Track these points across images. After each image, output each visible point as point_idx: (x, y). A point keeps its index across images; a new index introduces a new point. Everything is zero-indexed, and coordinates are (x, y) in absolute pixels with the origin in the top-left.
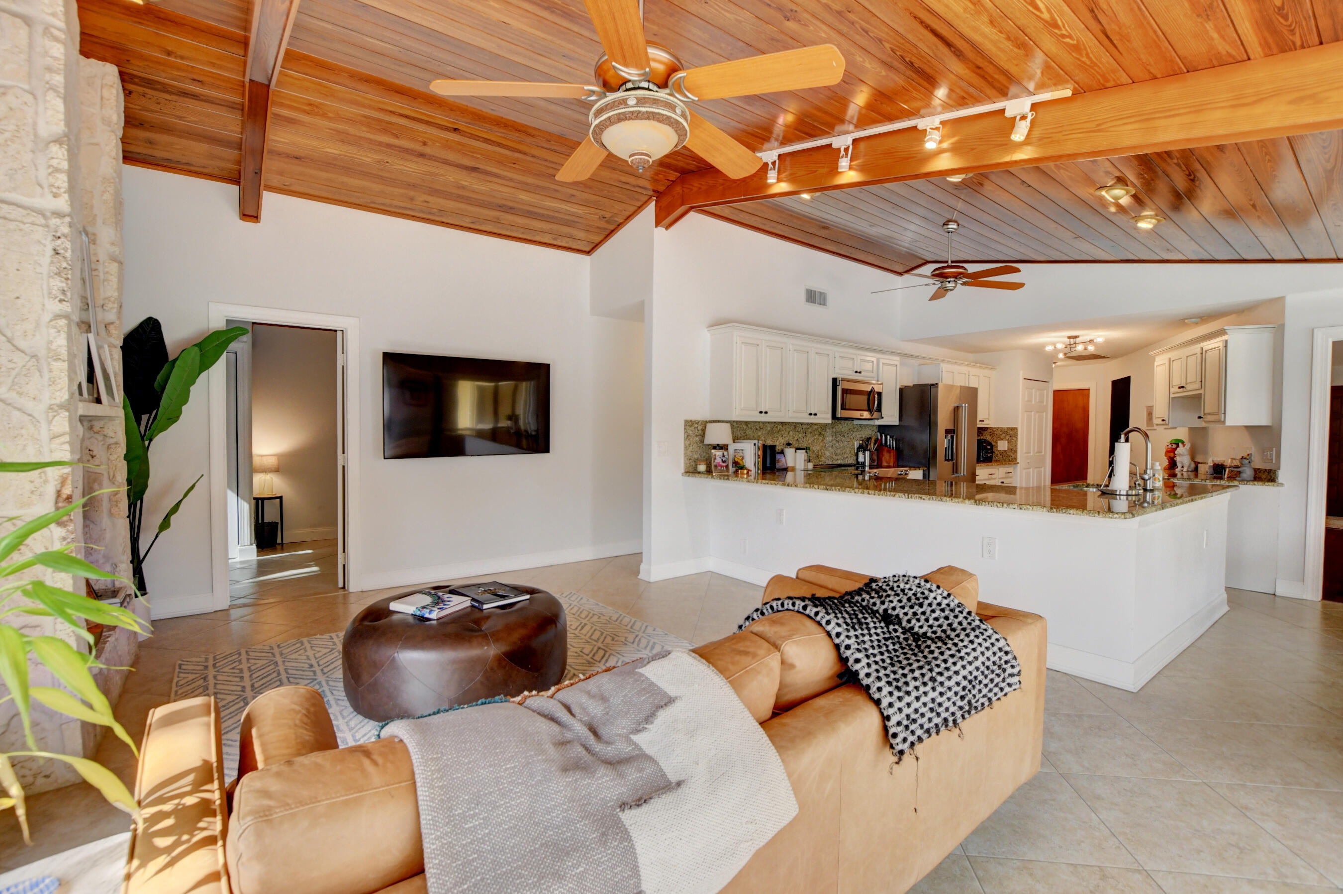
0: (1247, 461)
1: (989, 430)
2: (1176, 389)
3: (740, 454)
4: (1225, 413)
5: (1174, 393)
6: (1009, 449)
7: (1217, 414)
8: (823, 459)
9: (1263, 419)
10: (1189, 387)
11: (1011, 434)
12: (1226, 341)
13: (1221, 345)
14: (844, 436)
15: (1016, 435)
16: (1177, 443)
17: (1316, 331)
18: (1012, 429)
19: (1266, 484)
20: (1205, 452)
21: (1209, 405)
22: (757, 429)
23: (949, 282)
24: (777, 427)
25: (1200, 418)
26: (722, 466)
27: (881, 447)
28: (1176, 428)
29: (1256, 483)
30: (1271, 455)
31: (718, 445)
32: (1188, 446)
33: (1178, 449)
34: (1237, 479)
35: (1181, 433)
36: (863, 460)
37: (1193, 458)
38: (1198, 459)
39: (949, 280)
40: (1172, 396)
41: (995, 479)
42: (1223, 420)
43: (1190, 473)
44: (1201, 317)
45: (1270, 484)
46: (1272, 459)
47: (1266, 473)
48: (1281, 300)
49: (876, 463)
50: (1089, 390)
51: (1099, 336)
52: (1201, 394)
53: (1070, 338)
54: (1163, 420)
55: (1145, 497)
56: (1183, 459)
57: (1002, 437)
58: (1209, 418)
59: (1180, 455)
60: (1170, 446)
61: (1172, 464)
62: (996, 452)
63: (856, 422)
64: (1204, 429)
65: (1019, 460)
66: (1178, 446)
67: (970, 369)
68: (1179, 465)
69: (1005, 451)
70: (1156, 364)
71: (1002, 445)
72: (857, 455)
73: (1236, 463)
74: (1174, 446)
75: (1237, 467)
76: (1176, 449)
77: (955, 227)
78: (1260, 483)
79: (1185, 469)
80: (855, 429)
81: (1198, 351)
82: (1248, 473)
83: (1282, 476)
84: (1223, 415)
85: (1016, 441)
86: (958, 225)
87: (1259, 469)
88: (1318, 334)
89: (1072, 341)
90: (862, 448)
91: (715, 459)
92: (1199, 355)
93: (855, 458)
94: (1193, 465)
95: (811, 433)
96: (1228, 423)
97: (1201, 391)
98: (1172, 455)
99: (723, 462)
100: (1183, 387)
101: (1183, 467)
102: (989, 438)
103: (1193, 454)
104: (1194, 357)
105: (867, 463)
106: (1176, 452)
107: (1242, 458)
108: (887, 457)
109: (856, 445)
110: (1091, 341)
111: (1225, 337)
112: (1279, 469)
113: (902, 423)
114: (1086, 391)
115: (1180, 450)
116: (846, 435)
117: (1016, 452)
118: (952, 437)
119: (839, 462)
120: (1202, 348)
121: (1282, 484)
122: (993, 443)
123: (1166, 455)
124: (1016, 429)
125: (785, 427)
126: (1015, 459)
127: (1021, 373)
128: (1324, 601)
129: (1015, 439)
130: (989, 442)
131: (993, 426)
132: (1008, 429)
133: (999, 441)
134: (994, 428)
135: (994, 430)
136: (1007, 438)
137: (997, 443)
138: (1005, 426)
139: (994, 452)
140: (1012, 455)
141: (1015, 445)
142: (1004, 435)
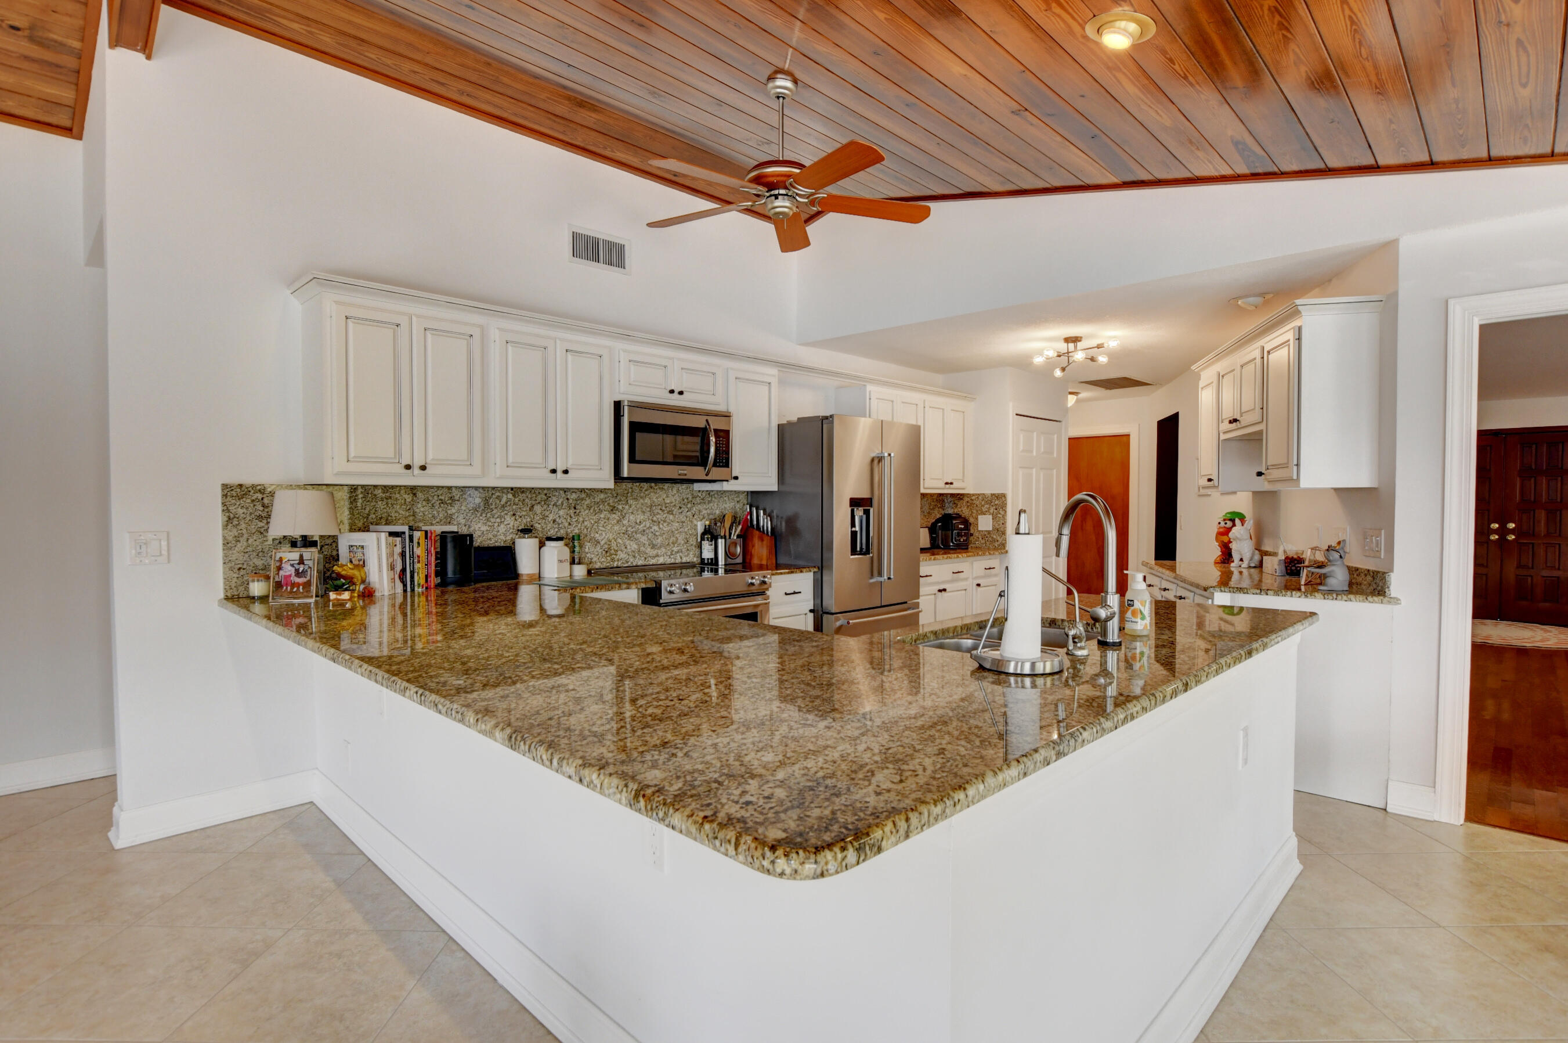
0: (1336, 555)
1: (966, 499)
2: (1226, 426)
3: (359, 555)
4: (1298, 465)
5: (1224, 433)
6: (993, 530)
7: (1285, 466)
8: (622, 555)
9: (1362, 478)
10: (1245, 420)
11: (997, 502)
12: (1300, 328)
13: (1290, 336)
14: (670, 512)
15: (1003, 506)
16: (1234, 518)
17: (1451, 302)
18: (998, 497)
19: (1370, 598)
20: (1276, 535)
21: (1274, 451)
22: (442, 502)
23: (776, 197)
24: (498, 497)
25: (1260, 474)
26: (293, 585)
27: (748, 531)
28: (1235, 493)
29: (1352, 596)
30: (1378, 544)
31: (304, 538)
32: (1250, 523)
33: (1234, 530)
34: (1321, 588)
35: (1242, 503)
36: (711, 555)
37: (1258, 548)
38: (1267, 547)
39: (776, 192)
40: (1223, 437)
41: (966, 579)
42: (1295, 477)
43: (1252, 570)
44: (1262, 295)
45: (1375, 598)
46: (1379, 551)
47: (1369, 578)
48: (1390, 247)
49: (739, 560)
50: (1129, 435)
51: (1111, 338)
52: (1262, 431)
53: (1067, 340)
54: (1210, 480)
55: (1103, 663)
56: (1242, 547)
57: (984, 509)
58: (1275, 474)
59: (1236, 539)
60: (1223, 524)
61: (1226, 556)
62: (976, 534)
63: (697, 486)
64: (1273, 494)
66: (1234, 525)
67: (925, 396)
68: (1236, 556)
69: (989, 532)
70: (1201, 384)
71: (984, 523)
72: (700, 547)
73: (1320, 557)
74: (1229, 524)
75: (1321, 566)
76: (1229, 529)
77: (789, 84)
78: (1361, 597)
79: (1245, 565)
80: (698, 500)
81: (1257, 354)
82: (1338, 577)
83: (1396, 584)
84: (1295, 468)
85: (1004, 516)
86: (795, 81)
87: (1357, 569)
88: (1456, 310)
89: (1071, 346)
90: (710, 534)
91: (279, 568)
92: (1258, 361)
93: (698, 552)
94: (1257, 557)
95: (589, 507)
96: (1304, 483)
97: (1262, 427)
98: (1225, 539)
99: (298, 574)
100: (1235, 420)
101: (1241, 560)
102: (965, 512)
103: (1259, 537)
104: (1252, 366)
105: (721, 561)
106: (1231, 535)
107: (1330, 549)
108: (761, 551)
109: (700, 529)
110: (1099, 346)
111: (1296, 323)
112: (1392, 570)
113: (784, 488)
114: (1125, 438)
115: (1237, 531)
116: (676, 510)
117: (1004, 533)
118: (867, 513)
119: (661, 560)
120: (1263, 348)
121: (1396, 601)
122: (971, 520)
123: (1217, 539)
124: (1004, 496)
125: (522, 496)
126: (1004, 545)
127: (1011, 405)
128: (1469, 824)
129: (1002, 513)
130: (965, 518)
131: (972, 492)
132: (992, 495)
133: (979, 517)
134: (973, 495)
135: (973, 498)
136: (992, 511)
137: (977, 519)
138: (988, 491)
139: (972, 535)
140: (998, 538)
141: (1002, 522)
142: (988, 506)
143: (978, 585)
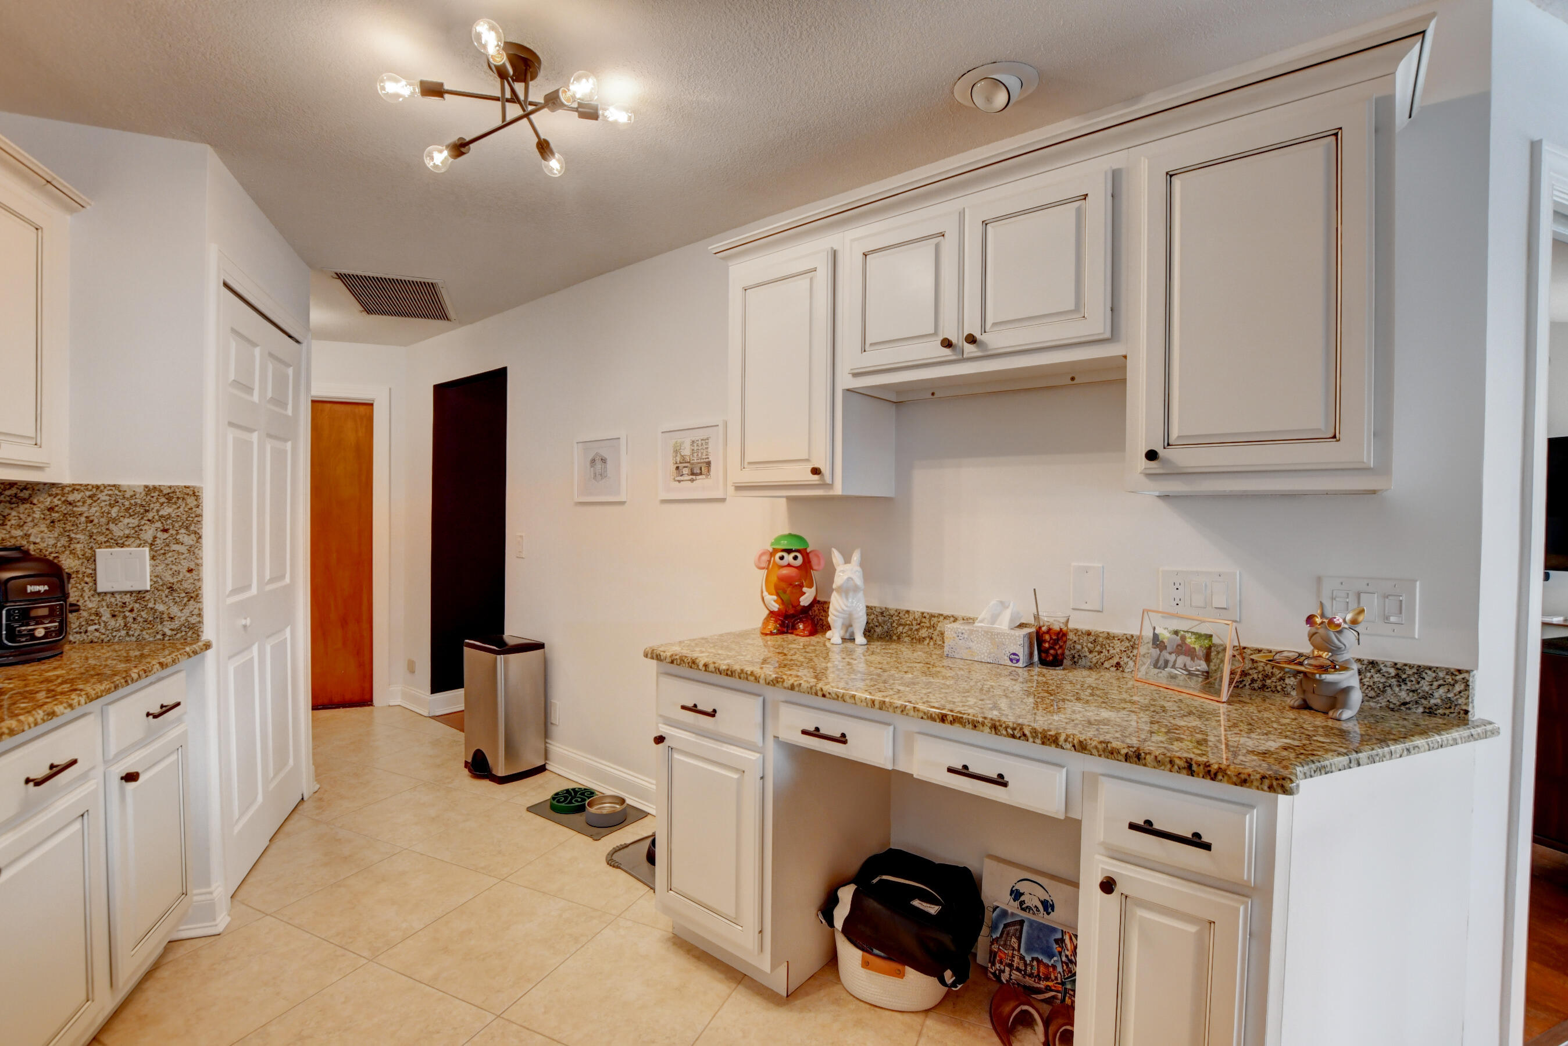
1: (46, 500)
6: (156, 588)
11: (165, 511)
15: (192, 523)
18: (170, 496)
50: (372, 405)
57: (118, 530)
62: (90, 604)
65: (208, 633)
69: (139, 595)
71: (121, 570)
85: (194, 550)
102: (44, 540)
114: (363, 409)
117: (194, 596)
122: (68, 563)
124: (195, 494)
126: (193, 629)
129: (188, 540)
130: (43, 560)
131: (66, 479)
132: (149, 490)
133: (102, 553)
134: (75, 488)
135: (76, 496)
136: (148, 534)
137: (92, 559)
138: (134, 480)
139: (75, 608)
140: (175, 610)
141: (186, 564)
142: (134, 522)
143: (131, 777)
